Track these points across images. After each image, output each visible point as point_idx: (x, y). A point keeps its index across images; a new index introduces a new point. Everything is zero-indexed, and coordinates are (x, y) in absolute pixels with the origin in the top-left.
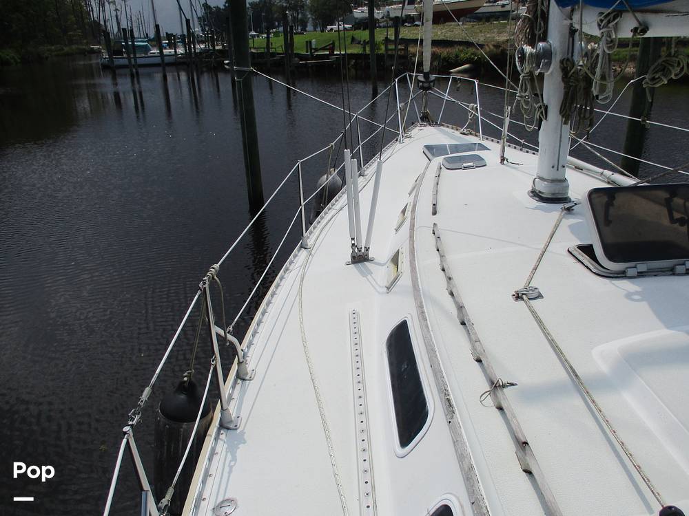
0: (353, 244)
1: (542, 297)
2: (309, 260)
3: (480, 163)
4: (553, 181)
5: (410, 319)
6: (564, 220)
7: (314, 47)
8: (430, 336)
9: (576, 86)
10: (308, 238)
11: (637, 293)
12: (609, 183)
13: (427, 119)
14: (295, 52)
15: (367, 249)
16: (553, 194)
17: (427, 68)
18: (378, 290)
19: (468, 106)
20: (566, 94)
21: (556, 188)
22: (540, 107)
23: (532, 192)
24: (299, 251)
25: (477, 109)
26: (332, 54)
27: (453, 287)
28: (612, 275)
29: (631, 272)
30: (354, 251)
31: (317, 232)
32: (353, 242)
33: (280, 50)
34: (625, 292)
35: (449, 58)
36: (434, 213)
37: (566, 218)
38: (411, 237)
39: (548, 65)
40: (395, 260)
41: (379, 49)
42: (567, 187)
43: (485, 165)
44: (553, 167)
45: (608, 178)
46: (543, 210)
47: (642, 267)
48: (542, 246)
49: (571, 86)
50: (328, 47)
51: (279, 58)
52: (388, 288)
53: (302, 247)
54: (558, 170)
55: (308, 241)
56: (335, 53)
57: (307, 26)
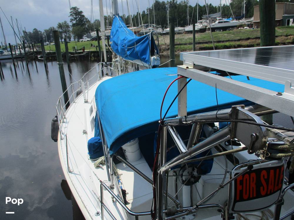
7: (76, 49)
14: (69, 52)
15: (87, 100)
17: (106, 60)
30: (85, 101)
50: (82, 49)
53: (74, 102)
57: (71, 39)
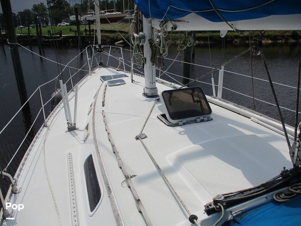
0: (68, 123)
1: (147, 137)
2: (48, 132)
3: (123, 83)
4: (152, 89)
5: (93, 153)
6: (156, 104)
7: (52, 33)
8: (101, 160)
9: (156, 50)
10: (47, 122)
11: (183, 131)
12: (174, 88)
13: (102, 65)
14: (43, 35)
15: (75, 124)
16: (152, 94)
17: (99, 42)
18: (80, 142)
19: (118, 59)
20: (152, 53)
21: (153, 92)
22: (143, 59)
23: (144, 94)
24: (43, 128)
25: (122, 60)
26: (61, 36)
27: (110, 137)
28: (174, 125)
29: (180, 123)
30: (69, 126)
31: (52, 119)
32: (68, 122)
33: (35, 34)
34: (178, 132)
35: (114, 38)
36: (103, 106)
37: (157, 104)
38: (93, 117)
39: (144, 41)
40: (87, 128)
41: (83, 34)
42: (157, 91)
43: (125, 84)
44: (151, 83)
45: (173, 86)
46: (148, 101)
47: (184, 121)
48: (147, 116)
49: (154, 50)
50: (59, 33)
51: (35, 38)
52: (84, 141)
53: (44, 126)
54: (153, 84)
55: (47, 123)
56: (62, 36)
57: (48, 24)
